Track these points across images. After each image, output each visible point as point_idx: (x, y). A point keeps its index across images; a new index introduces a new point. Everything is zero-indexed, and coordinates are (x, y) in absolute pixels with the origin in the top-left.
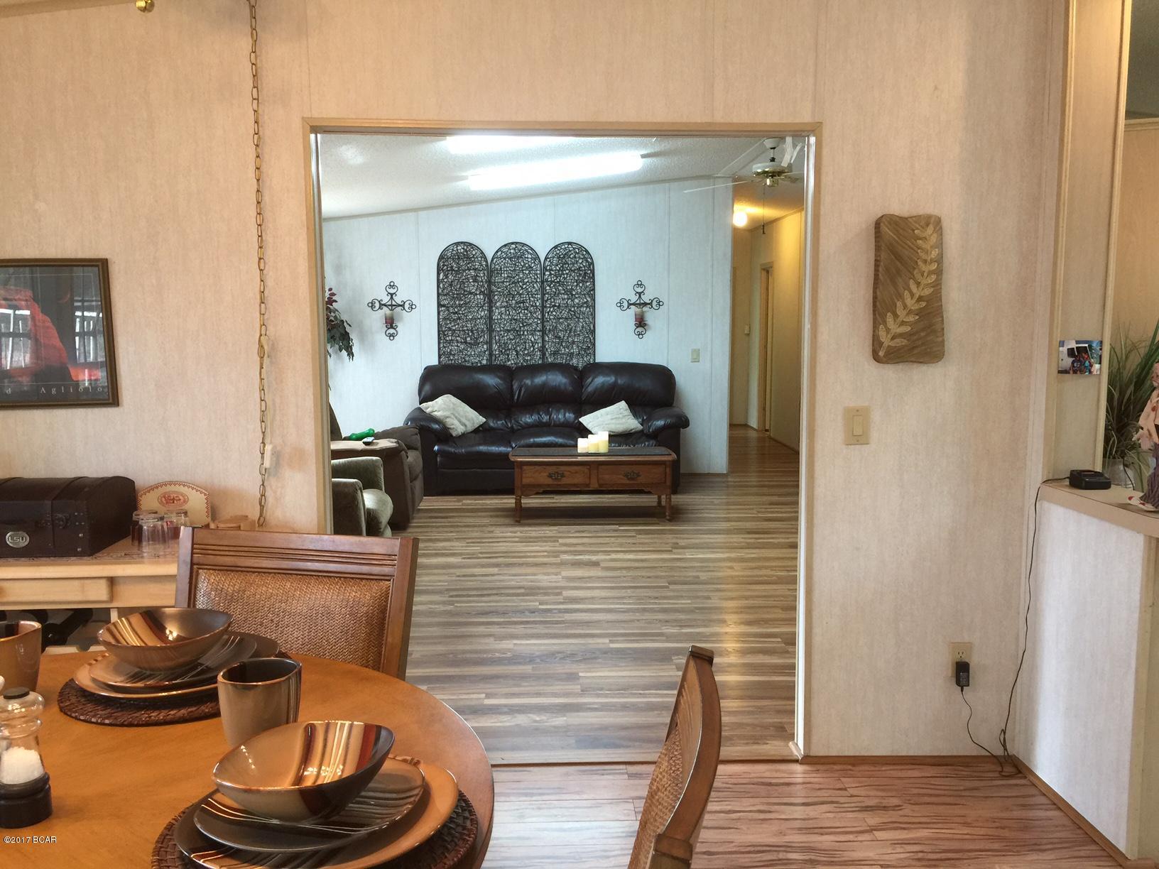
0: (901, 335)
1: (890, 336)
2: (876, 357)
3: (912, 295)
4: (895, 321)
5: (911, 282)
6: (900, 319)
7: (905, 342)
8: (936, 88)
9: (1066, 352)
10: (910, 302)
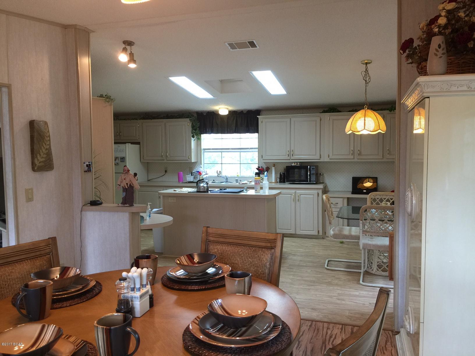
0: (42, 162)
1: (39, 162)
2: (34, 170)
3: (44, 148)
4: (40, 157)
5: (44, 143)
6: (41, 156)
7: (43, 164)
8: (42, 79)
9: (86, 165)
10: (44, 150)
